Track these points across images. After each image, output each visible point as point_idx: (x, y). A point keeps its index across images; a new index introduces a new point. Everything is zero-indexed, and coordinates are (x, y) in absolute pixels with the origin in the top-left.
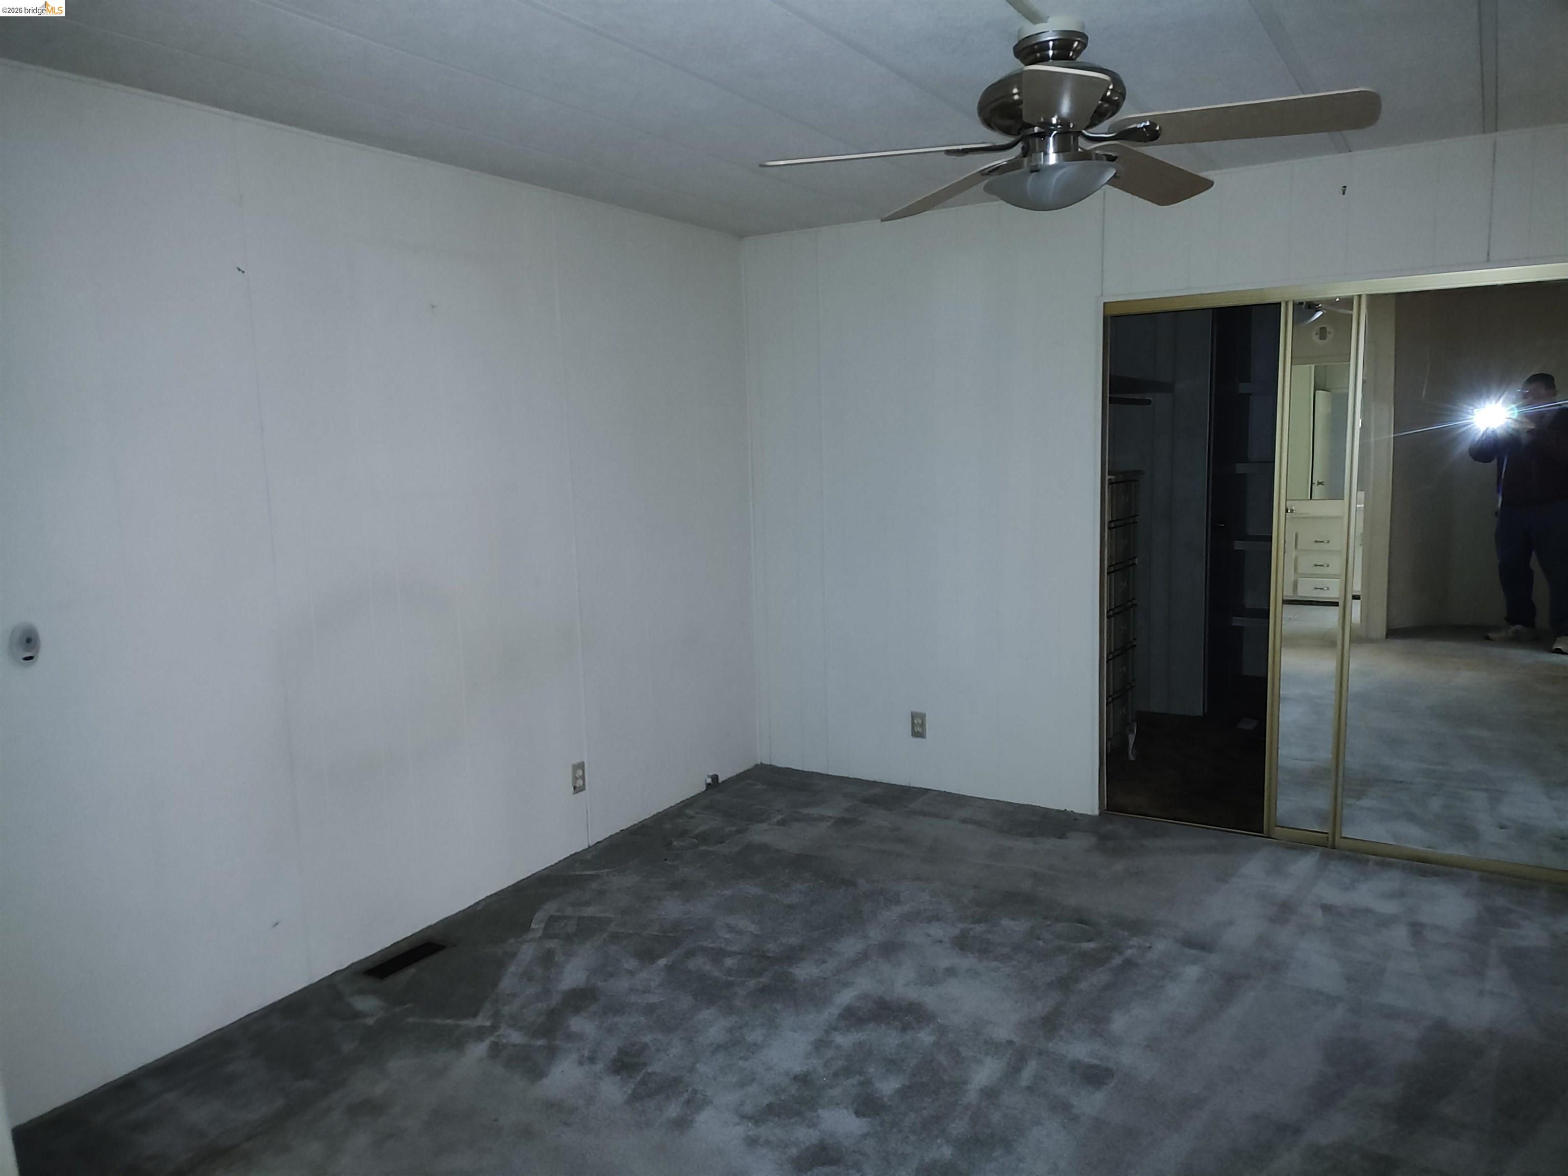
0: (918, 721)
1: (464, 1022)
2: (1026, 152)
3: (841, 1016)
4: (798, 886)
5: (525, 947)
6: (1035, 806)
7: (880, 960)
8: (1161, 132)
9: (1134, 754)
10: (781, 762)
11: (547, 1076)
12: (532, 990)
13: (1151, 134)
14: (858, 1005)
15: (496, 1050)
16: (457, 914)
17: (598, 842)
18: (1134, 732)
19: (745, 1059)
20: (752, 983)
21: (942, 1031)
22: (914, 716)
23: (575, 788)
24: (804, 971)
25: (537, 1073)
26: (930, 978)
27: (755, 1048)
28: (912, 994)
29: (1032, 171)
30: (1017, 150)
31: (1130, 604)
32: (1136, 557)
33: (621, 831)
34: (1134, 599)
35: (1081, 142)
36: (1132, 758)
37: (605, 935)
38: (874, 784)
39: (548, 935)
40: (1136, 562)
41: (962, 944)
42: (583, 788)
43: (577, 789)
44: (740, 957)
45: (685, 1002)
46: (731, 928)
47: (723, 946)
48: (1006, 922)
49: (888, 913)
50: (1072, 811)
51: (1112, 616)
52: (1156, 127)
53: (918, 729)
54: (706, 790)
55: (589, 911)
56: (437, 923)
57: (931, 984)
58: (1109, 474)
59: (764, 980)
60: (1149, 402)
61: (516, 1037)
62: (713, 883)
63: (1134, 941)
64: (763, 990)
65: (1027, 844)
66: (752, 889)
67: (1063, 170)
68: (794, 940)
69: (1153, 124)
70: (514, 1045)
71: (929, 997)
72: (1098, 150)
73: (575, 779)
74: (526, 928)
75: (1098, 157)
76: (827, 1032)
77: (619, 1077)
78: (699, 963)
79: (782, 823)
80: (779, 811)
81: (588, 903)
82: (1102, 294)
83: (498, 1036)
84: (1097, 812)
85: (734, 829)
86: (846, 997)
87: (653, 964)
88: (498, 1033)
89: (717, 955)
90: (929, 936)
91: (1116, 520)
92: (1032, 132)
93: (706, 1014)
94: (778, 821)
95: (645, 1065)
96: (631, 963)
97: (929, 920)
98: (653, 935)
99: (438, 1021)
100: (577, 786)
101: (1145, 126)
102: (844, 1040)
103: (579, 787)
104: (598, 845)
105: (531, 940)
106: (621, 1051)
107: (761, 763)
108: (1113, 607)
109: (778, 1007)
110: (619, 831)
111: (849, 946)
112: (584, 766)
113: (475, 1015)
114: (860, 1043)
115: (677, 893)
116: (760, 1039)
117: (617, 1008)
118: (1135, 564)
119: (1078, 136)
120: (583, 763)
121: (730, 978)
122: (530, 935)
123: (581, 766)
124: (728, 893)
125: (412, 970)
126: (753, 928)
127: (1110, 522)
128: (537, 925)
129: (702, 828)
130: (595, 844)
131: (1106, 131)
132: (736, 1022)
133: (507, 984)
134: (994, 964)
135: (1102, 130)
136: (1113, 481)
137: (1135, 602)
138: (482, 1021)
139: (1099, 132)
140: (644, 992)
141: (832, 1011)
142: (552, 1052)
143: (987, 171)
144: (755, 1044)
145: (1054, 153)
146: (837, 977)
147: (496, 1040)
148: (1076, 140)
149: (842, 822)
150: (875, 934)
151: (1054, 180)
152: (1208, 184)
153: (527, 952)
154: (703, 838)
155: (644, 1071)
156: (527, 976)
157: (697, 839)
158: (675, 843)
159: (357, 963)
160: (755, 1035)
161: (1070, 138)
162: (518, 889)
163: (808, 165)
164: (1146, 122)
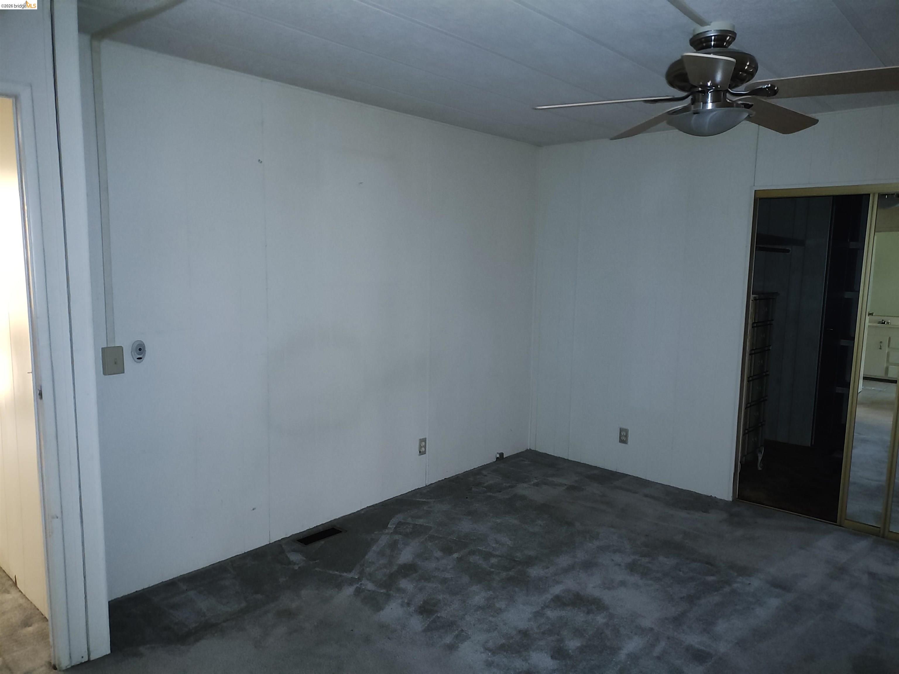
0: (624, 433)
1: (345, 574)
2: (693, 102)
3: (552, 600)
4: (540, 522)
5: (383, 537)
6: (692, 491)
7: (581, 571)
8: (778, 90)
9: (761, 466)
10: (541, 449)
11: (383, 610)
12: (383, 561)
13: (772, 92)
14: (563, 595)
15: (358, 592)
16: (350, 514)
17: (431, 484)
18: (762, 453)
19: (493, 616)
20: (504, 574)
21: (611, 616)
22: (621, 430)
23: (420, 452)
24: (535, 572)
25: (378, 607)
26: (609, 585)
27: (500, 611)
28: (597, 593)
29: (694, 114)
30: (689, 100)
31: (764, 374)
32: (770, 346)
33: (445, 479)
34: (767, 371)
35: (728, 95)
36: (760, 469)
37: (427, 536)
38: (596, 468)
39: (396, 532)
40: (771, 349)
41: (632, 568)
42: (424, 453)
43: (421, 453)
44: (500, 558)
45: (465, 579)
46: (497, 542)
47: (491, 551)
48: (661, 558)
49: (590, 545)
50: (715, 497)
51: (751, 381)
52: (775, 88)
53: (622, 438)
54: (496, 461)
55: (420, 521)
56: (339, 518)
57: (609, 589)
58: (753, 294)
59: (511, 573)
60: (788, 251)
61: (370, 586)
62: (491, 515)
63: (740, 579)
64: (510, 579)
65: (683, 514)
66: (513, 520)
67: (715, 113)
68: (532, 553)
69: (773, 86)
70: (369, 591)
71: (607, 596)
72: (740, 101)
73: (420, 447)
74: (385, 527)
75: (738, 106)
76: (543, 608)
77: (422, 616)
78: (475, 559)
79: (537, 485)
80: (535, 478)
81: (420, 517)
82: (754, 185)
83: (361, 584)
84: (731, 499)
85: (508, 485)
86: (557, 590)
87: (450, 556)
88: (361, 583)
89: (487, 556)
90: (613, 560)
91: (758, 322)
92: (697, 90)
93: (475, 588)
94: (534, 484)
95: (437, 612)
96: (438, 554)
97: (615, 552)
98: (453, 539)
99: (331, 572)
100: (421, 451)
101: (767, 87)
102: (552, 614)
103: (423, 452)
104: (431, 485)
105: (388, 534)
106: (425, 602)
107: (530, 449)
108: (752, 375)
109: (517, 589)
110: (443, 479)
111: (564, 561)
112: (426, 440)
113: (350, 571)
114: (561, 617)
115: (470, 517)
116: (503, 606)
117: (426, 578)
118: (770, 350)
119: (727, 92)
120: (426, 438)
121: (492, 570)
122: (387, 531)
123: (424, 440)
124: (499, 521)
125: (322, 542)
126: (510, 543)
127: (753, 323)
128: (391, 526)
129: (491, 482)
130: (430, 484)
131: (743, 90)
132: (491, 595)
133: (370, 556)
134: (650, 582)
135: (741, 89)
136: (757, 298)
137: (768, 373)
138: (355, 575)
139: (741, 90)
140: (443, 571)
141: (548, 596)
142: (388, 597)
143: (671, 112)
144: (500, 609)
145: (710, 102)
146: (553, 578)
147: (359, 586)
148: (725, 96)
149: (571, 488)
150: (581, 555)
151: (708, 118)
152: (815, 121)
153: (384, 540)
154: (490, 488)
155: (436, 615)
156: (381, 553)
157: (486, 488)
158: (473, 489)
159: (295, 534)
160: (501, 604)
161: (721, 93)
162: (384, 505)
163: (579, 107)
164: (768, 85)
